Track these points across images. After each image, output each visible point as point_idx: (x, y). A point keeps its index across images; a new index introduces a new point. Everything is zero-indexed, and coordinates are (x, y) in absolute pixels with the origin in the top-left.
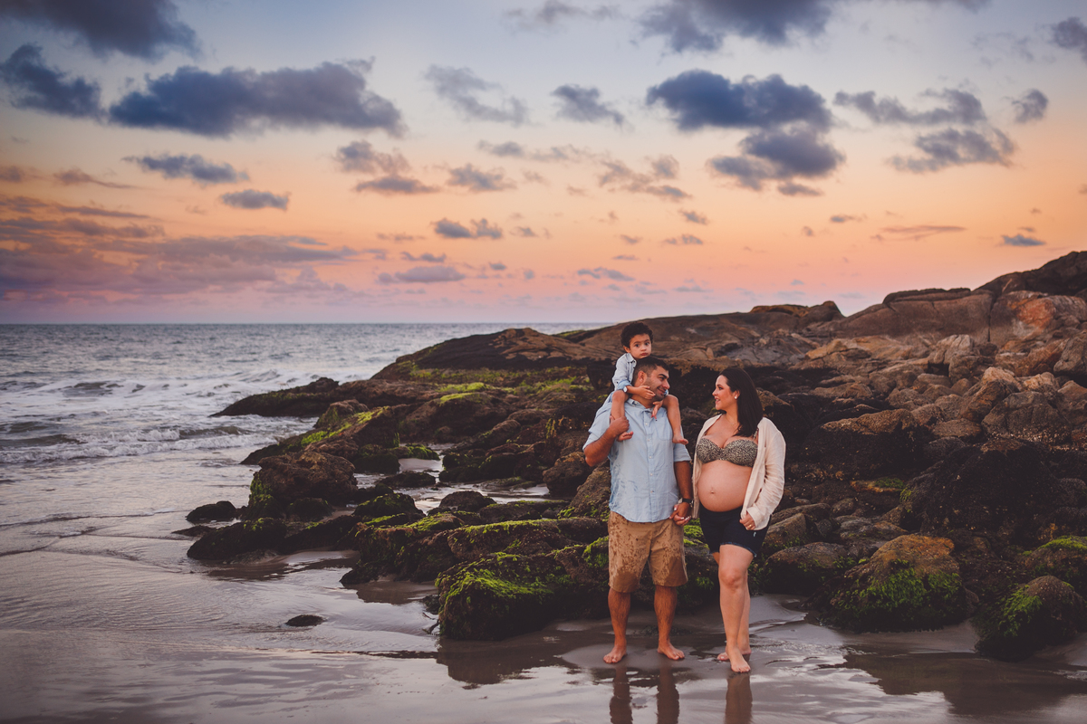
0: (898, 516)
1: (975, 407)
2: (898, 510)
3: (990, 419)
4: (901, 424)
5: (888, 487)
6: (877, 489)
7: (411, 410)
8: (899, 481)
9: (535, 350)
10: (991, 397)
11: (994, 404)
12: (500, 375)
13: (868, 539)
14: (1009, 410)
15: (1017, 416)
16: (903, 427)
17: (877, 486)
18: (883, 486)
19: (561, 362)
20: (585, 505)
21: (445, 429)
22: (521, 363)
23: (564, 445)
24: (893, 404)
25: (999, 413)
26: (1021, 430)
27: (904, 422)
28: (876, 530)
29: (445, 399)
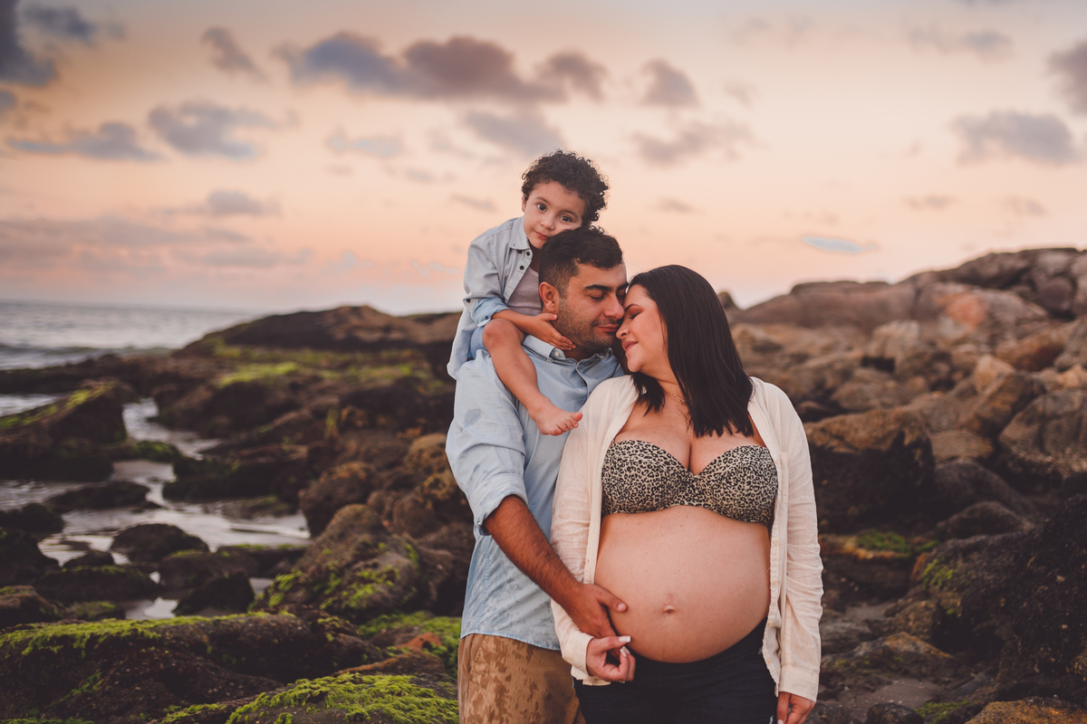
0: (928, 621)
1: (986, 412)
2: (926, 608)
3: (1014, 431)
4: (901, 436)
5: (880, 549)
6: (862, 553)
7: (181, 394)
8: (896, 537)
9: (371, 329)
10: (1011, 398)
11: (1015, 408)
12: (324, 358)
13: (875, 674)
14: (1044, 418)
15: (1058, 429)
16: (907, 441)
17: (861, 546)
18: (873, 548)
19: (401, 344)
20: (319, 569)
21: (223, 420)
22: (352, 344)
23: (343, 450)
24: (845, 405)
25: (1029, 422)
26: (1063, 451)
27: (907, 431)
28: (889, 653)
29: (227, 379)
